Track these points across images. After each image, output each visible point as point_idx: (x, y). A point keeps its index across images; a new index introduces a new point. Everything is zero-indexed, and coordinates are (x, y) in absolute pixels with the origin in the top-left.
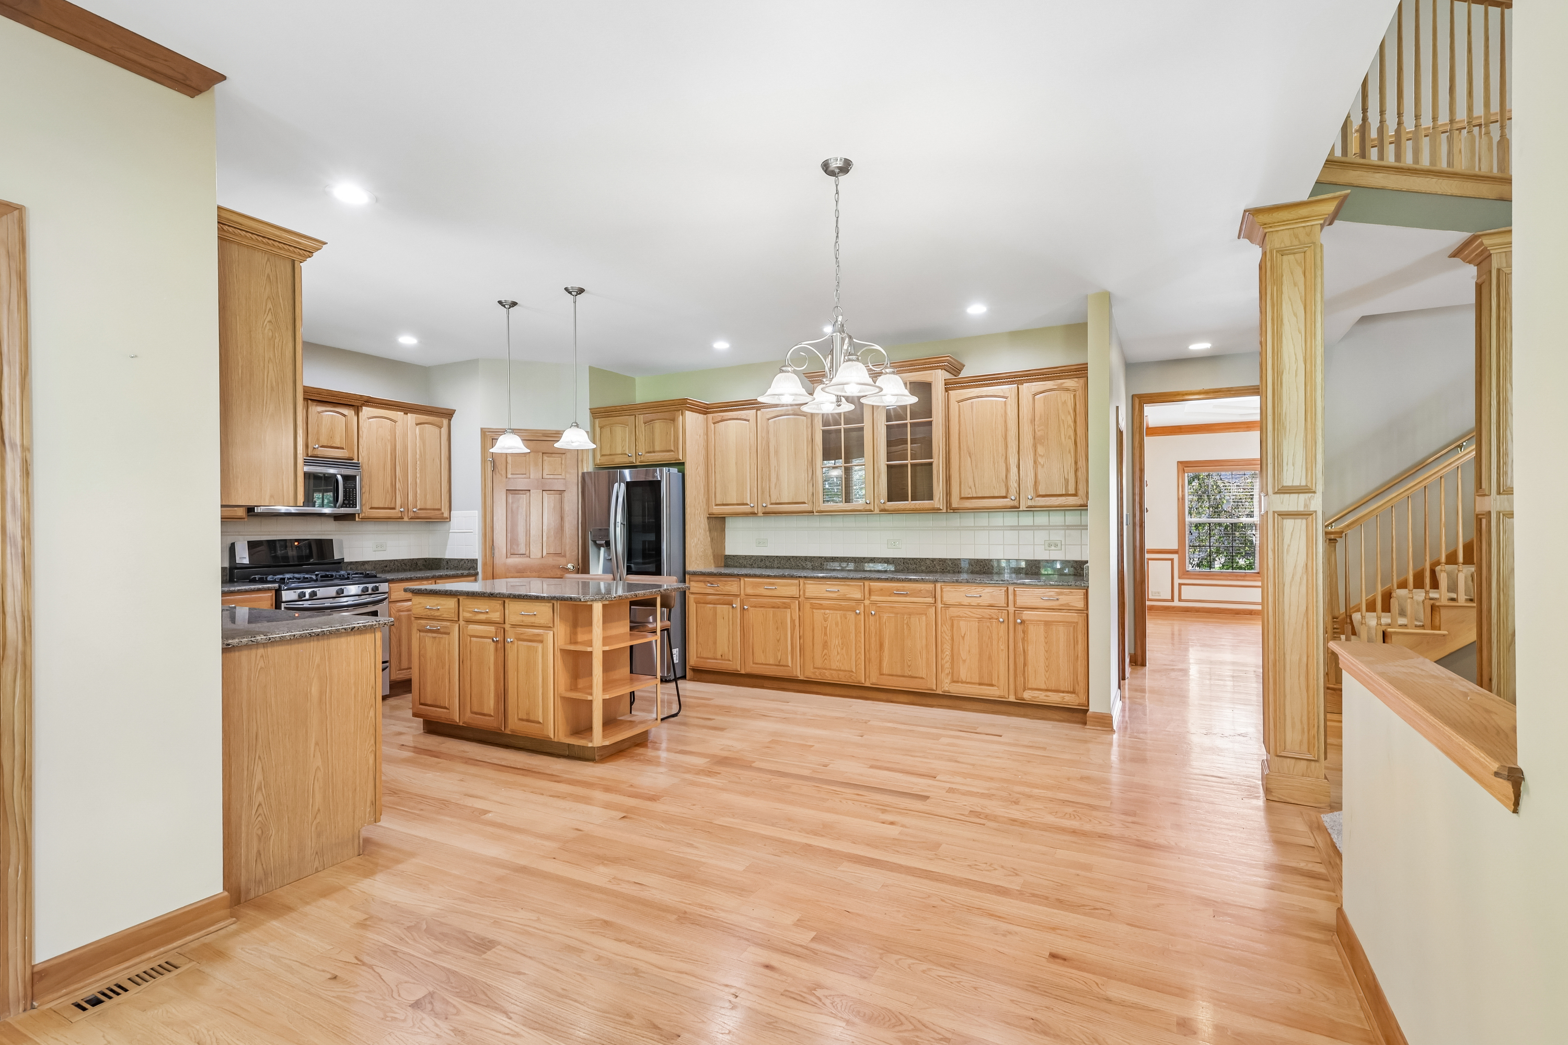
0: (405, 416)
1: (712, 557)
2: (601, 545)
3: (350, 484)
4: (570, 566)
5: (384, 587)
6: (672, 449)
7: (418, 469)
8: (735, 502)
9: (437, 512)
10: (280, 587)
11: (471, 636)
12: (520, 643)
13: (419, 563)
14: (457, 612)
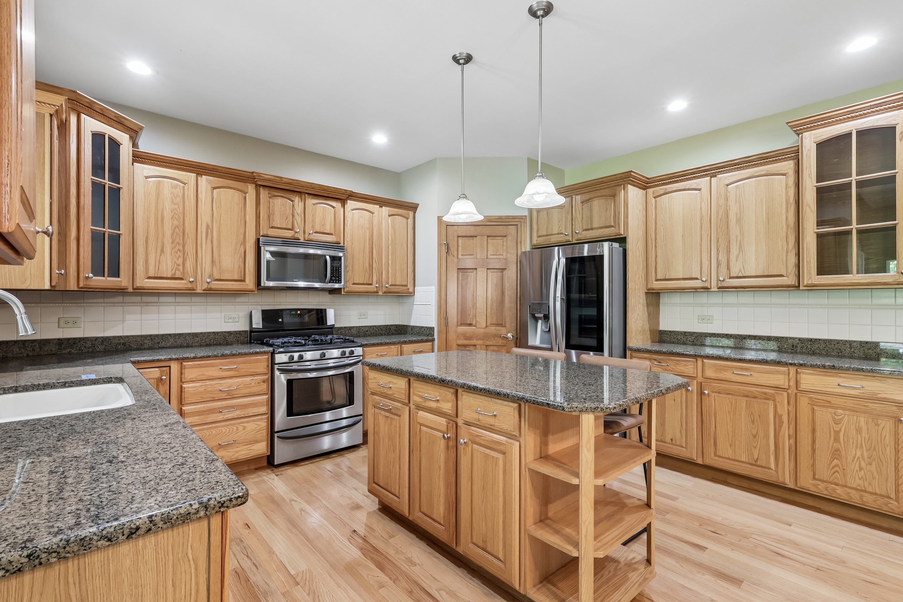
0: (381, 208)
1: (649, 332)
2: (540, 318)
3: (336, 264)
4: (510, 335)
5: (359, 351)
6: (612, 224)
7: (390, 252)
8: (681, 277)
9: (404, 288)
10: (274, 350)
11: (421, 425)
12: (475, 446)
13: (392, 328)
14: (407, 394)
